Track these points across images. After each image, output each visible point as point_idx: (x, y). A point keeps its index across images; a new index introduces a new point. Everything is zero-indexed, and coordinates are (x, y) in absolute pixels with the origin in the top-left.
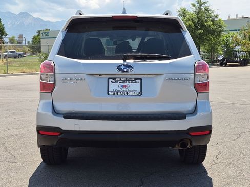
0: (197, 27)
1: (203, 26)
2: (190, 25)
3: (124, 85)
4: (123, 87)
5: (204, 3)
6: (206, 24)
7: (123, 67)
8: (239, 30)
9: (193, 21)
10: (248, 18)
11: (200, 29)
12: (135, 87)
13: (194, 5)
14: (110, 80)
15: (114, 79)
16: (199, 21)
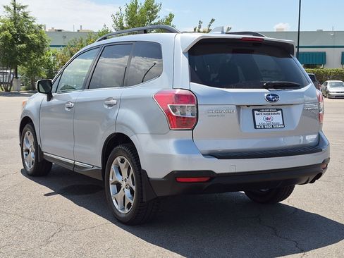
0: (16, 40)
1: (24, 39)
2: (6, 36)
3: (269, 117)
4: (267, 119)
5: (23, 7)
6: (28, 36)
7: (271, 97)
8: (63, 46)
9: (10, 31)
10: (61, 30)
11: (20, 43)
12: (277, 119)
13: (8, 9)
14: (256, 112)
15: (258, 110)
16: (18, 31)
